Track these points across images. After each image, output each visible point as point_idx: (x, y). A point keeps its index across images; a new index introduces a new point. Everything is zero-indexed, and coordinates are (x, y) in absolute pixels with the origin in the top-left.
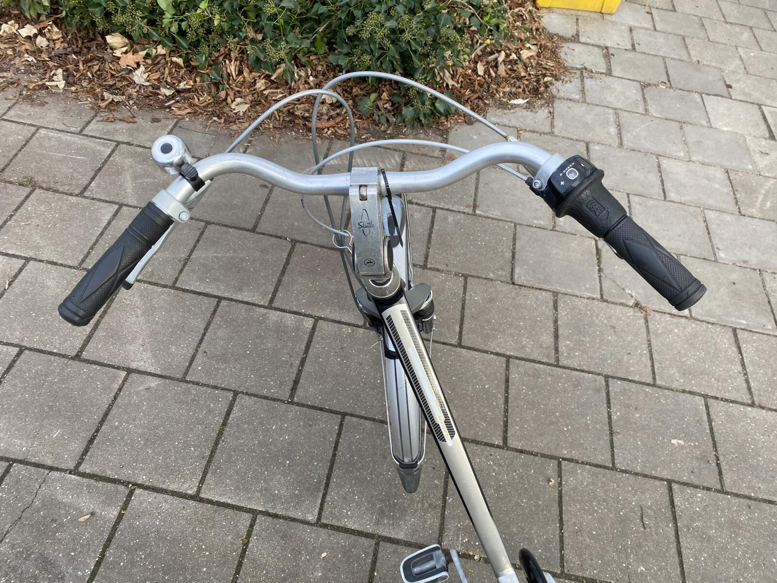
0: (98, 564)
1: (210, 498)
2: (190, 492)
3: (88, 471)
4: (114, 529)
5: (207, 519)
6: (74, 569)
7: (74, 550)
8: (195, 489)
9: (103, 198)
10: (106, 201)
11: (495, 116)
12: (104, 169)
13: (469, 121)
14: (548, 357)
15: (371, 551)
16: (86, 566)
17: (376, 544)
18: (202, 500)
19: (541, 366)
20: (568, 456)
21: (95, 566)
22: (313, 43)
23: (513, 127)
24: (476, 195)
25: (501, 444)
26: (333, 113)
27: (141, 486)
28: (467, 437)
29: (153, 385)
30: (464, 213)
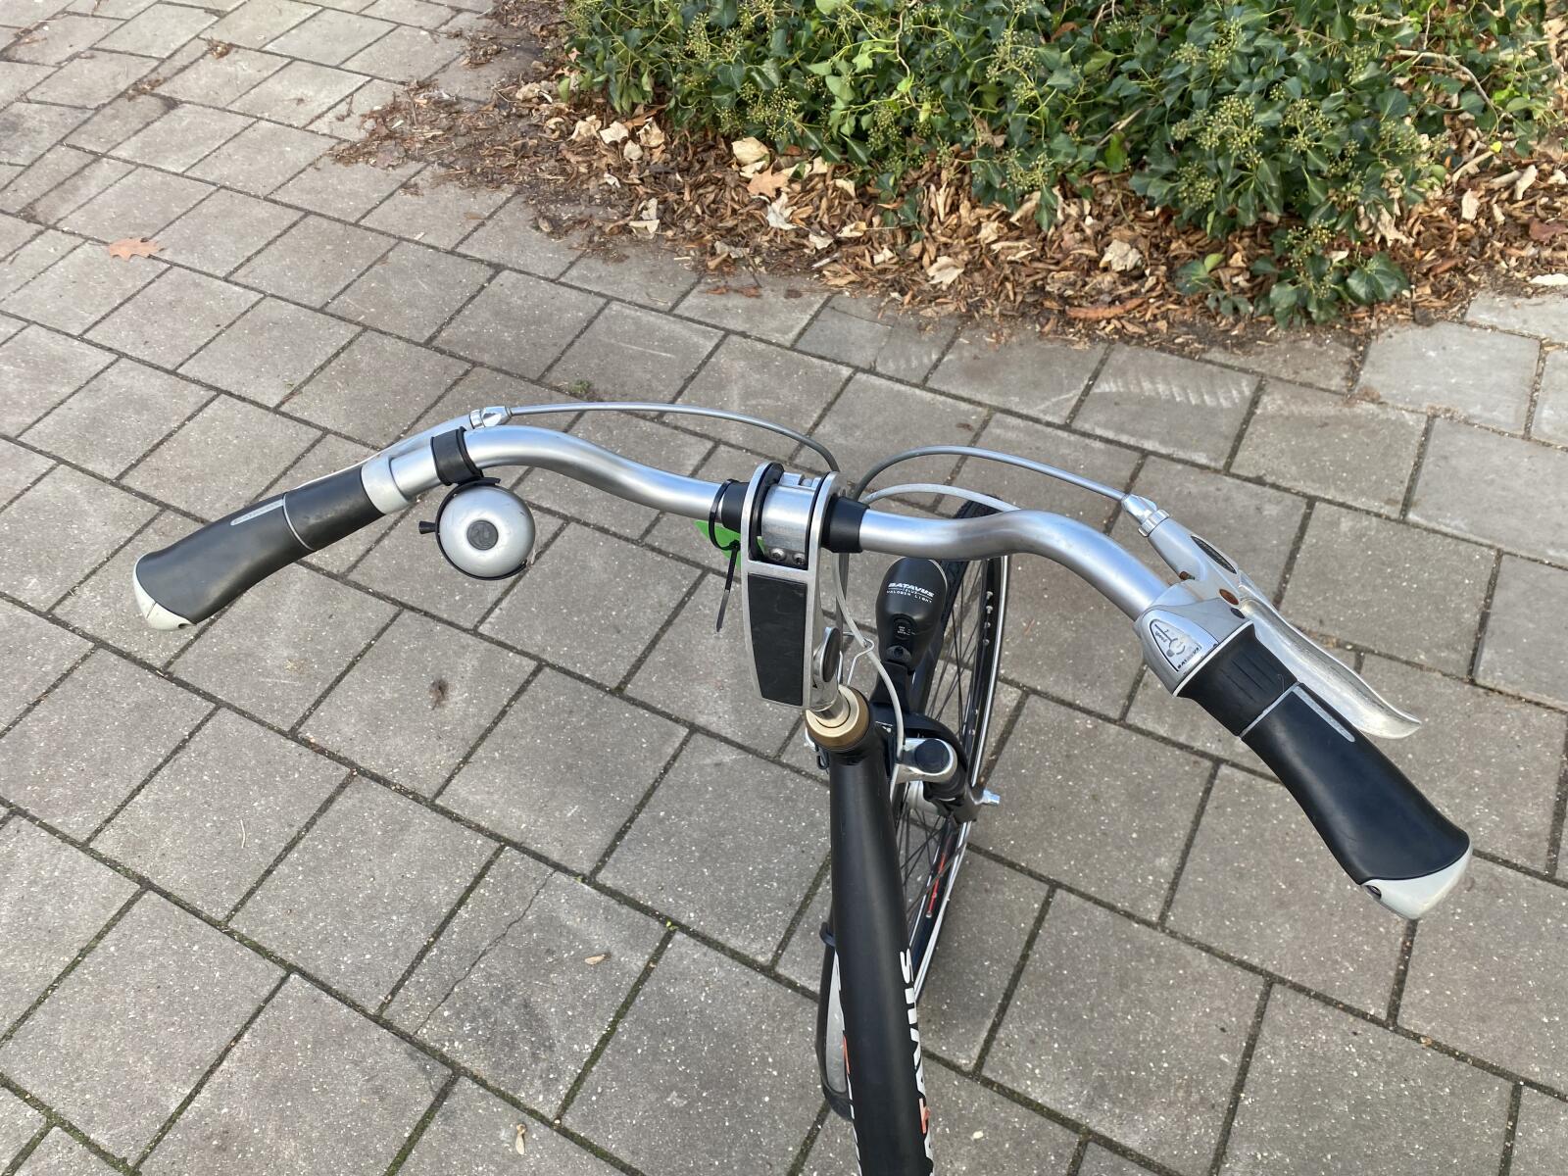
0: (605, 1040)
1: (793, 977)
2: (761, 959)
3: (609, 884)
4: (635, 990)
5: (784, 1015)
6: (568, 1038)
7: (573, 1008)
8: (770, 956)
9: (691, 428)
10: (695, 434)
11: (1490, 309)
12: (699, 377)
13: (1422, 318)
14: (1531, 856)
15: (1069, 1153)
16: (587, 1038)
17: (1080, 1144)
18: (778, 979)
19: (1510, 872)
20: (1539, 1080)
21: (600, 1042)
22: (1101, 154)
23: (1530, 336)
24: (1414, 479)
25: (1383, 1016)
26: (1123, 291)
27: (684, 929)
28: (1308, 985)
29: (727, 759)
30: (1378, 515)
